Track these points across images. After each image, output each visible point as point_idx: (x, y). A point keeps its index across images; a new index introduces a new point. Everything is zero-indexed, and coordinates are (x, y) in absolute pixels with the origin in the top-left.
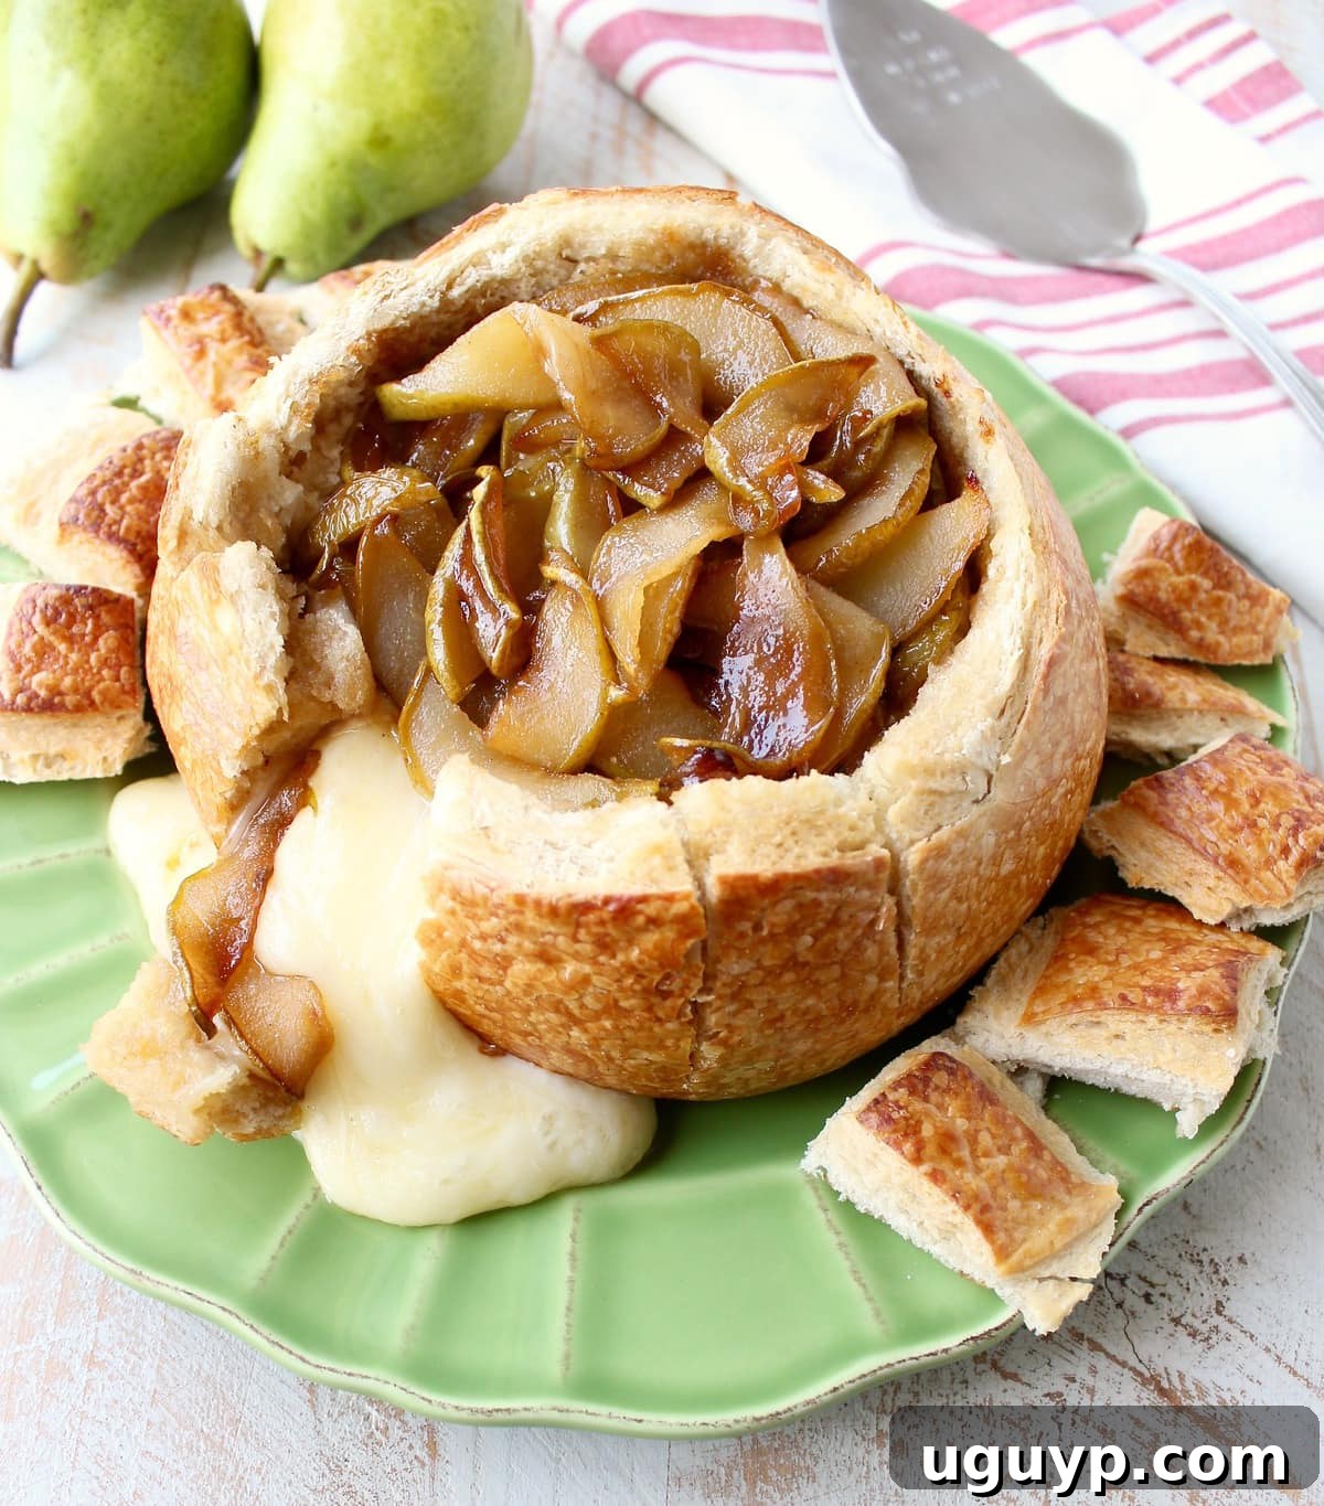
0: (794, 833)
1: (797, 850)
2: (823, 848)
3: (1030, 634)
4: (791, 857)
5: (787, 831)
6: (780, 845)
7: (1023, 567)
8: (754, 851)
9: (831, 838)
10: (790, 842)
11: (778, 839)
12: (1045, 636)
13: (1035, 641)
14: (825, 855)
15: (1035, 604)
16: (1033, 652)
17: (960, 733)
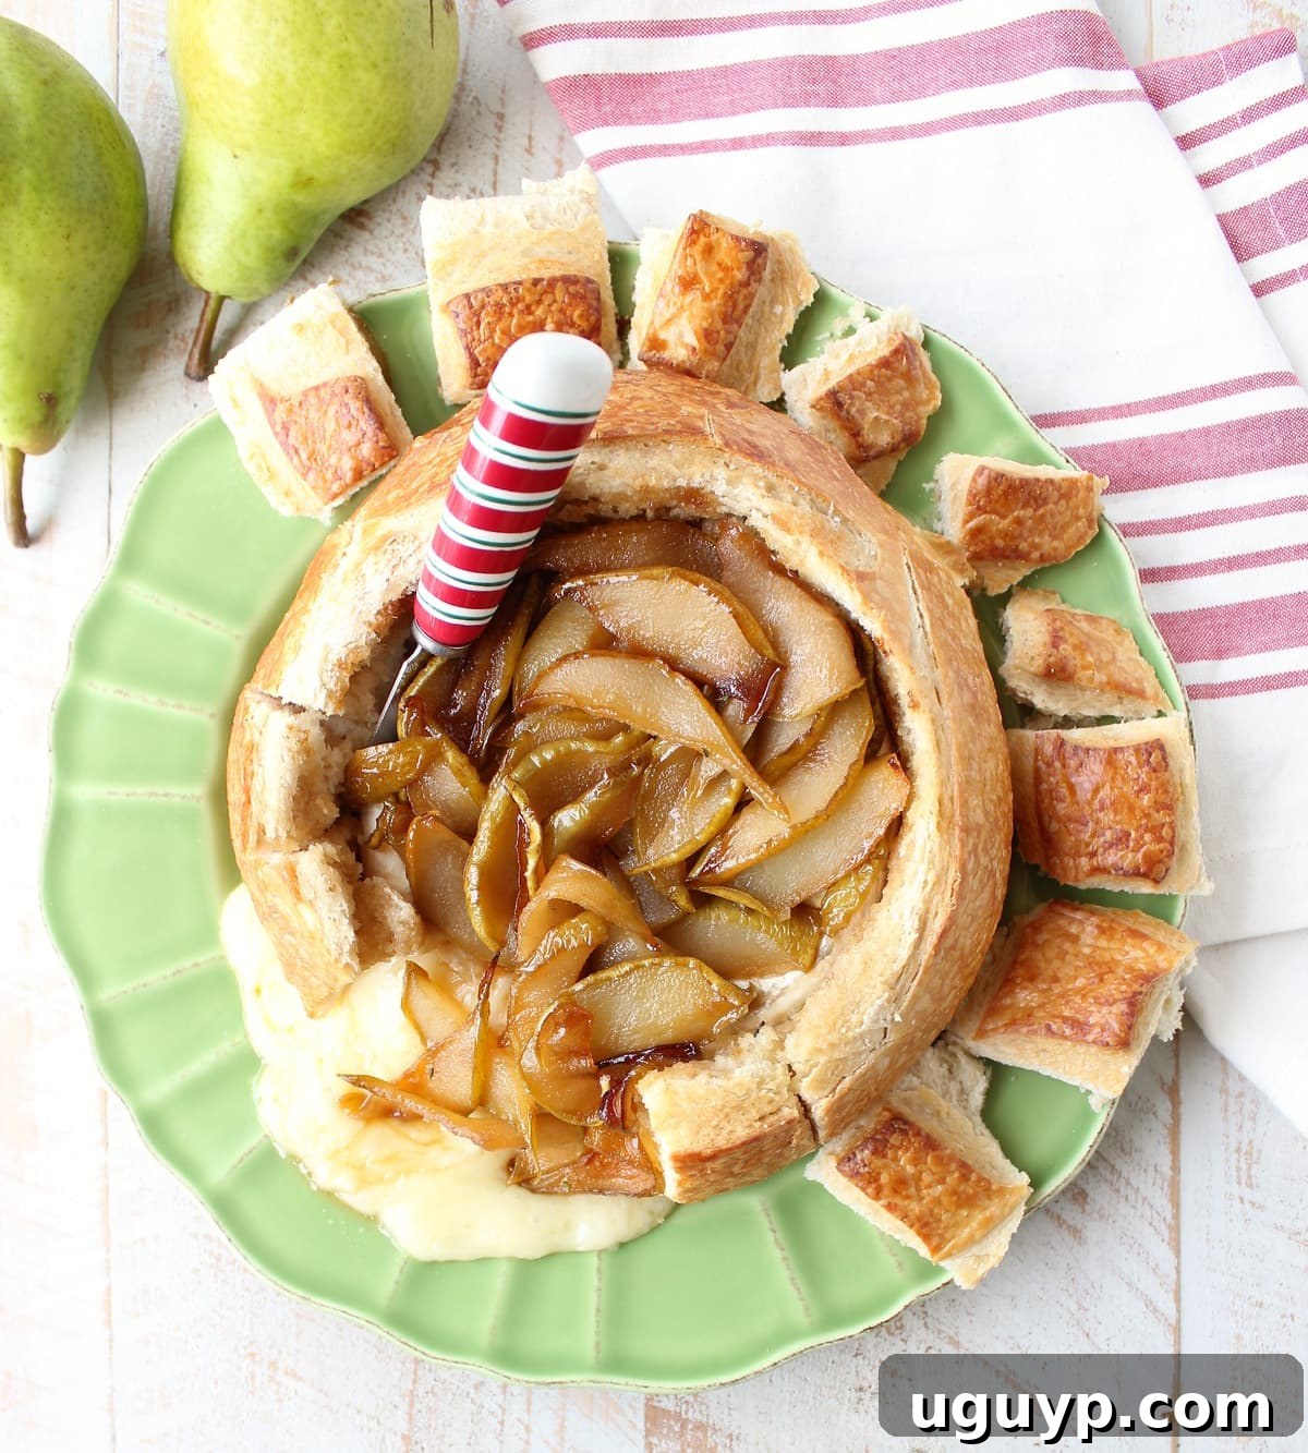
0: (727, 1116)
1: (729, 1128)
2: (747, 1123)
3: (927, 911)
4: (724, 1132)
5: (722, 1116)
6: (715, 1127)
7: (929, 849)
8: (698, 1132)
9: (755, 1114)
10: (724, 1123)
11: (715, 1123)
12: (940, 911)
13: (931, 916)
14: (750, 1126)
15: (934, 885)
16: (929, 924)
17: (862, 1009)
